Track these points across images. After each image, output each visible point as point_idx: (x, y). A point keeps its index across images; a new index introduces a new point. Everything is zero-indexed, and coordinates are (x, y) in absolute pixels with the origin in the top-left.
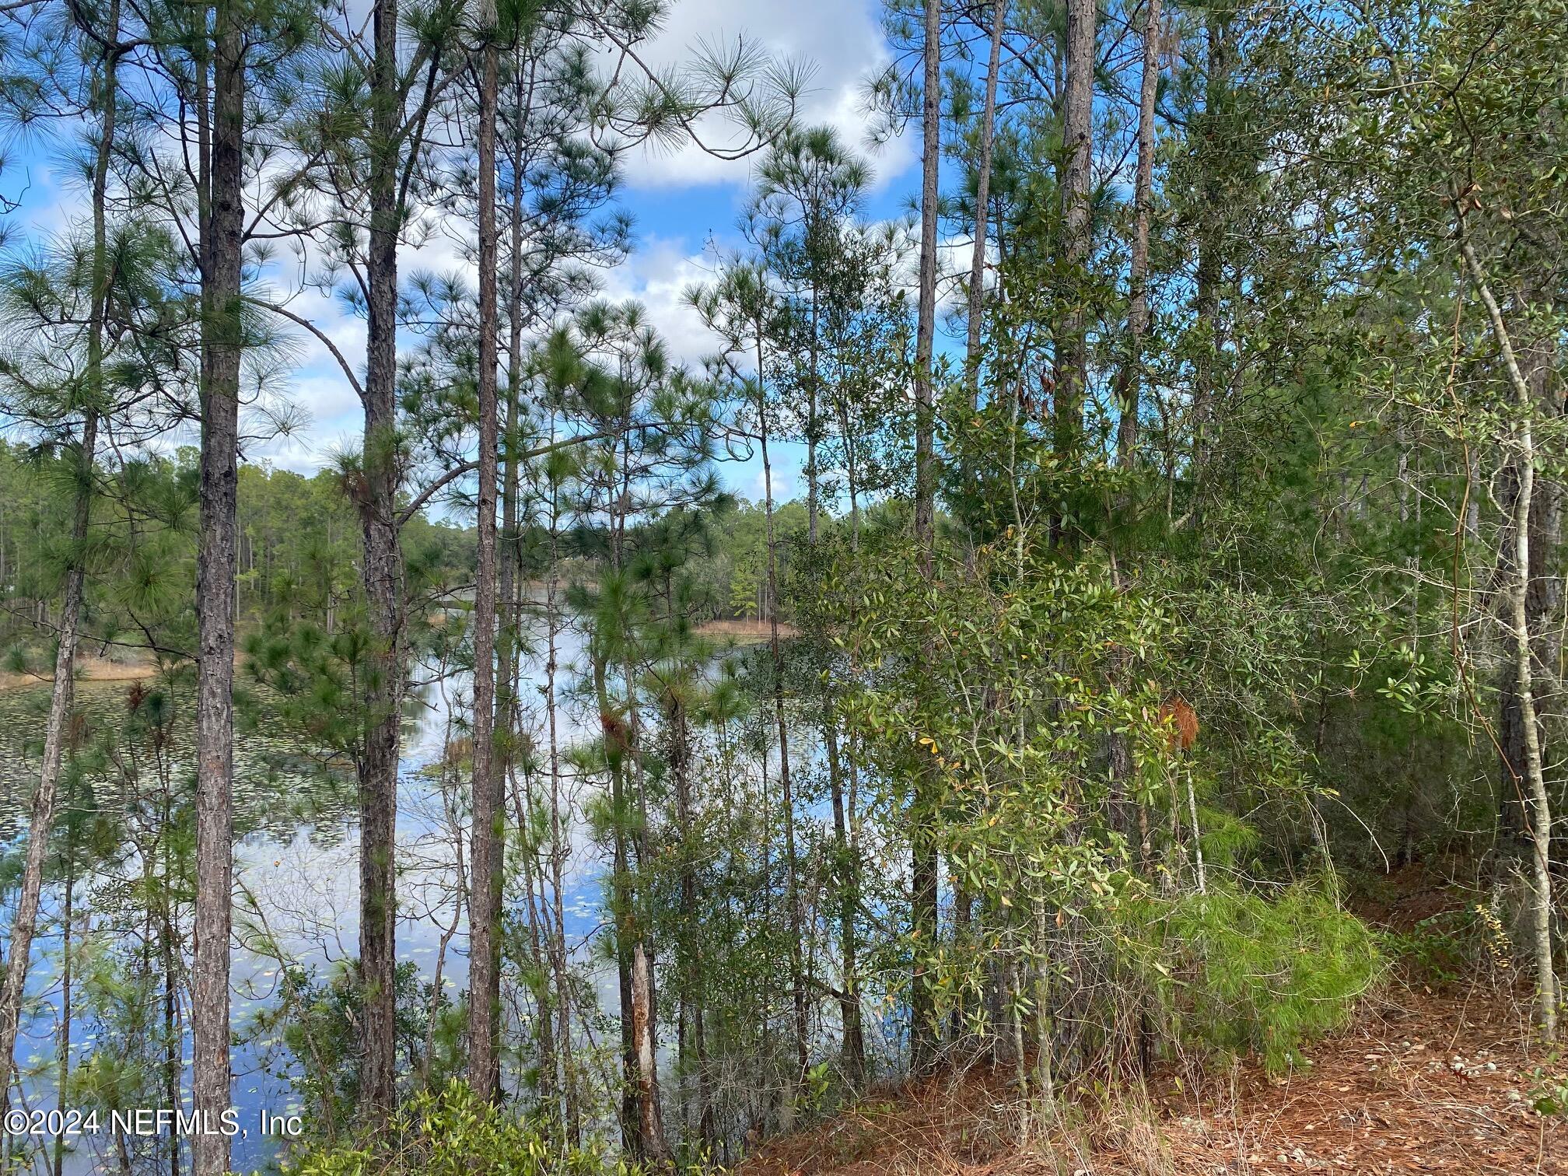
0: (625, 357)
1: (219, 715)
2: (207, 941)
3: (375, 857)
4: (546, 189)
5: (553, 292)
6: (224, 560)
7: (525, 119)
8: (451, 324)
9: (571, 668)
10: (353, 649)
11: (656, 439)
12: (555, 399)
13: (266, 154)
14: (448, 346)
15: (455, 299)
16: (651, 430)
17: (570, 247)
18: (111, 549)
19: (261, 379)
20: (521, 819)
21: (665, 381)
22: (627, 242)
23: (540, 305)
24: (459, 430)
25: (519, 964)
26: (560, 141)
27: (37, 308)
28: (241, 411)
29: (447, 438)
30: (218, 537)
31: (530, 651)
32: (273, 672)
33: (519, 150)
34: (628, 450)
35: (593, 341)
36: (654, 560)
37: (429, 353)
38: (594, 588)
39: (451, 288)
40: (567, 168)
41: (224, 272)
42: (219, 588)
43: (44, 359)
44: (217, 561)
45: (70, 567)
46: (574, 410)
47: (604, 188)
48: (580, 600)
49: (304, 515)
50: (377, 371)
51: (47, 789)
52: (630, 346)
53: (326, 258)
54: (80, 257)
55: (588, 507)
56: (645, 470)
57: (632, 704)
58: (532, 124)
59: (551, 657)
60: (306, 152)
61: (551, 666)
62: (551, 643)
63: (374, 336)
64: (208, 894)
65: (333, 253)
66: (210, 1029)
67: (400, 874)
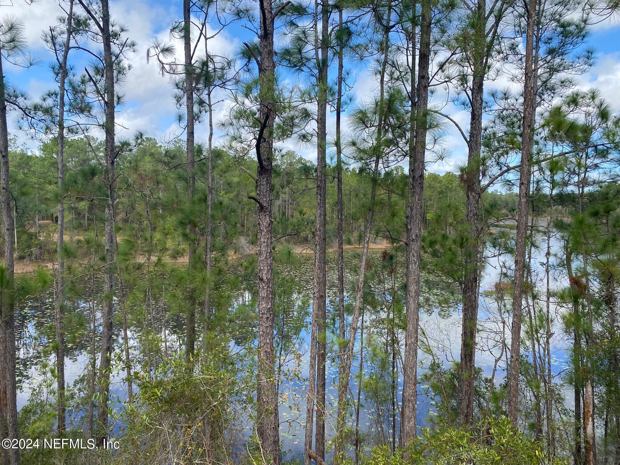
0: (588, 114)
1: (415, 263)
2: (410, 344)
3: (468, 324)
4: (551, 44)
5: (552, 89)
6: (418, 208)
7: (542, 15)
8: (505, 109)
9: (555, 255)
10: (462, 242)
11: (603, 151)
12: (552, 136)
13: (435, 54)
14: (503, 119)
15: (507, 99)
16: (600, 147)
17: (562, 68)
18: (382, 203)
19: (435, 140)
20: (531, 318)
21: (610, 123)
22: (591, 61)
23: (545, 96)
24: (507, 153)
25: (526, 378)
26: (558, 21)
27: (364, 123)
28: (427, 153)
29: (502, 157)
30: (417, 199)
31: (537, 247)
32: (431, 249)
33: (539, 29)
34: (587, 157)
35: (571, 109)
36: (601, 208)
37: (494, 122)
38: (567, 220)
39: (505, 94)
40: (562, 33)
41: (422, 101)
42: (416, 218)
43: (364, 140)
44: (416, 208)
45: (370, 210)
46: (561, 141)
47: (580, 38)
48: (560, 226)
49: (439, 190)
50: (474, 132)
51: (361, 283)
52: (591, 109)
53: (456, 90)
54: (377, 104)
55: (566, 184)
56: (596, 166)
57: (586, 274)
58: (545, 17)
59: (548, 250)
60: (450, 50)
61: (548, 254)
62: (548, 244)
63: (473, 118)
64: (410, 327)
65: (459, 88)
66: (410, 375)
67: (478, 332)
